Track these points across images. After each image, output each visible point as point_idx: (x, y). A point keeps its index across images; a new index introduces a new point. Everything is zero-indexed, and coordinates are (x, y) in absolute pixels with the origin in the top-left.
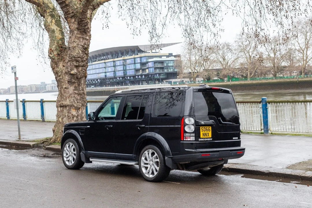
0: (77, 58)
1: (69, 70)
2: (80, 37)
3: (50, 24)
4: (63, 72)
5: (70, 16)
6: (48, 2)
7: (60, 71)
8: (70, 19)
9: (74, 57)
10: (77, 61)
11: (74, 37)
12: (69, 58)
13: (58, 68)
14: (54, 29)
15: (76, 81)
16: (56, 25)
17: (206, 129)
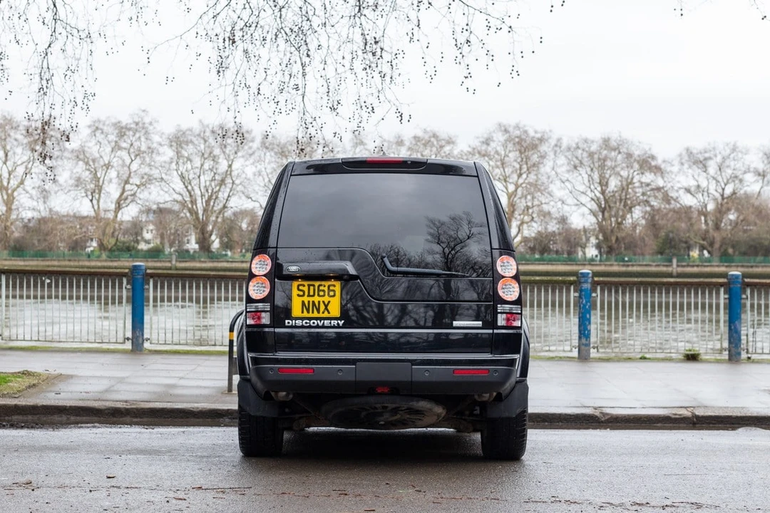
17: (319, 290)
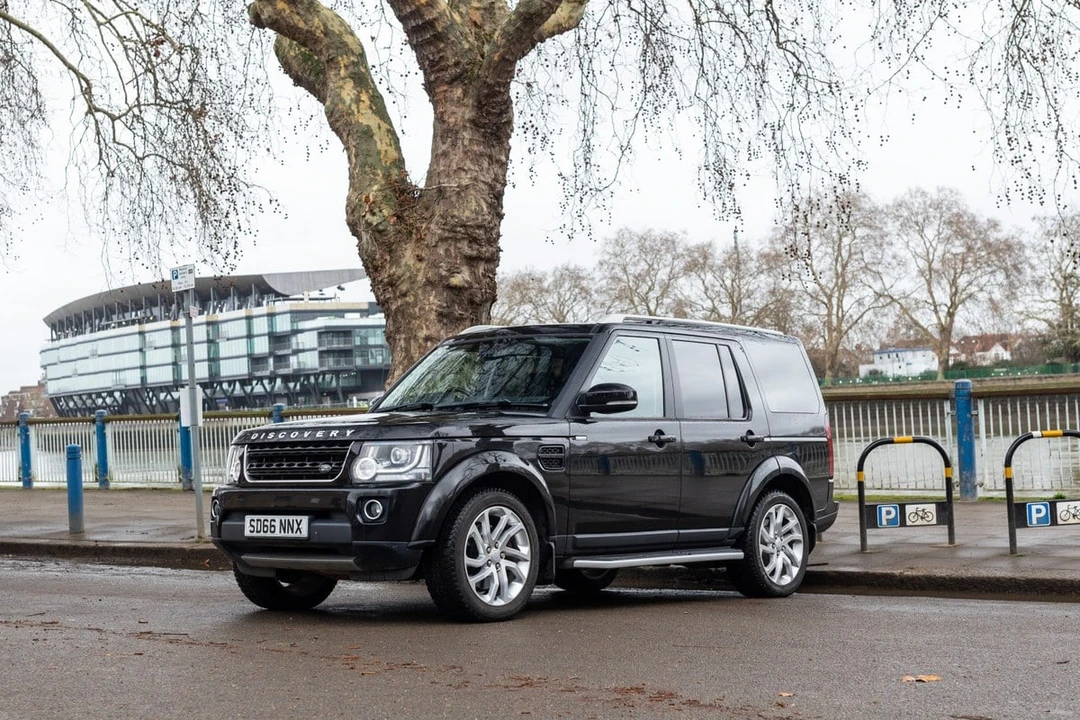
0: (471, 226)
1: (444, 273)
2: (481, 155)
3: (354, 107)
4: (419, 278)
5: (447, 75)
6: (342, 29)
7: (405, 277)
8: (445, 88)
9: (464, 226)
10: (473, 240)
11: (460, 151)
12: (443, 229)
13: (398, 265)
14: (368, 126)
15: (466, 315)
16: (374, 112)
